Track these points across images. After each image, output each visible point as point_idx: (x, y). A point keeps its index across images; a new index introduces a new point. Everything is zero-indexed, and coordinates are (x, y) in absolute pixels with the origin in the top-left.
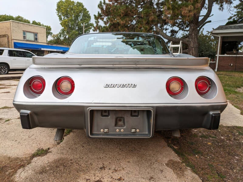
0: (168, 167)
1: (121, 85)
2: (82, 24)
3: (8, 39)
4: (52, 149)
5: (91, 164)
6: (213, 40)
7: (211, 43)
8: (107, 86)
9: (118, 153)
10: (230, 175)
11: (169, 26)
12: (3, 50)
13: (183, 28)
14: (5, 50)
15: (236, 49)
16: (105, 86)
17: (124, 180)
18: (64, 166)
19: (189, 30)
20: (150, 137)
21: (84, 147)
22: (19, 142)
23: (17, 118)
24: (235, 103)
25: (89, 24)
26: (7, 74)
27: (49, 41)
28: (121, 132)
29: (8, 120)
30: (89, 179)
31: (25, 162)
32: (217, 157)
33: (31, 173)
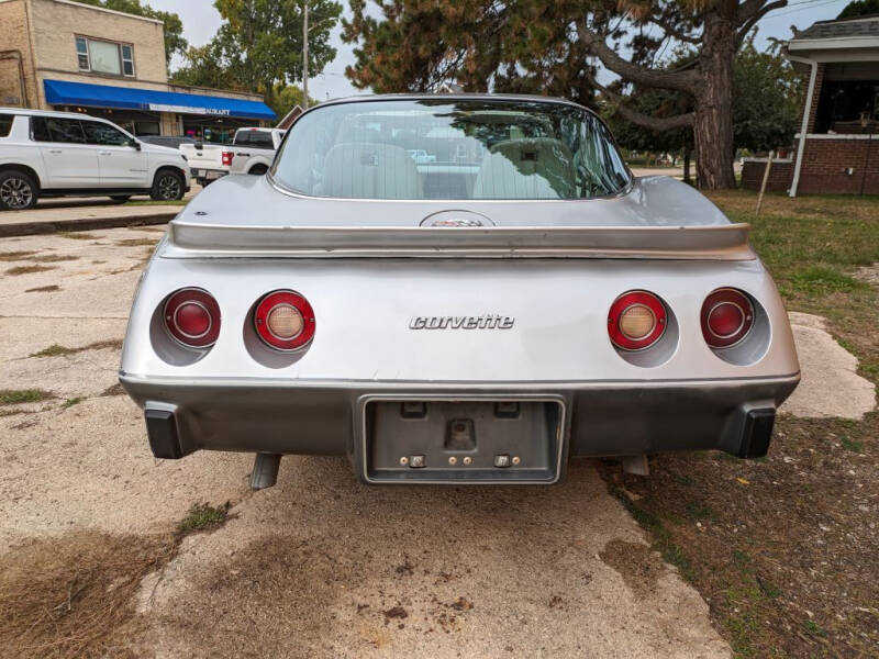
0: (607, 562)
1: (464, 320)
2: (297, 8)
3: (21, 65)
4: (239, 507)
5: (369, 556)
6: (791, 71)
7: (781, 83)
8: (421, 324)
9: (452, 517)
10: (798, 587)
11: (629, 19)
12: (10, 118)
13: (681, 30)
14: (16, 118)
15: (873, 111)
16: (413, 325)
17: (471, 607)
18: (284, 562)
19: (702, 37)
20: (555, 481)
21: (339, 497)
22: (127, 482)
23: (102, 390)
24: (845, 331)
25: (325, 6)
26: (34, 206)
27: (175, 75)
28: (465, 466)
29: (76, 401)
30: (366, 606)
31: (160, 550)
32: (765, 527)
33: (183, 589)
